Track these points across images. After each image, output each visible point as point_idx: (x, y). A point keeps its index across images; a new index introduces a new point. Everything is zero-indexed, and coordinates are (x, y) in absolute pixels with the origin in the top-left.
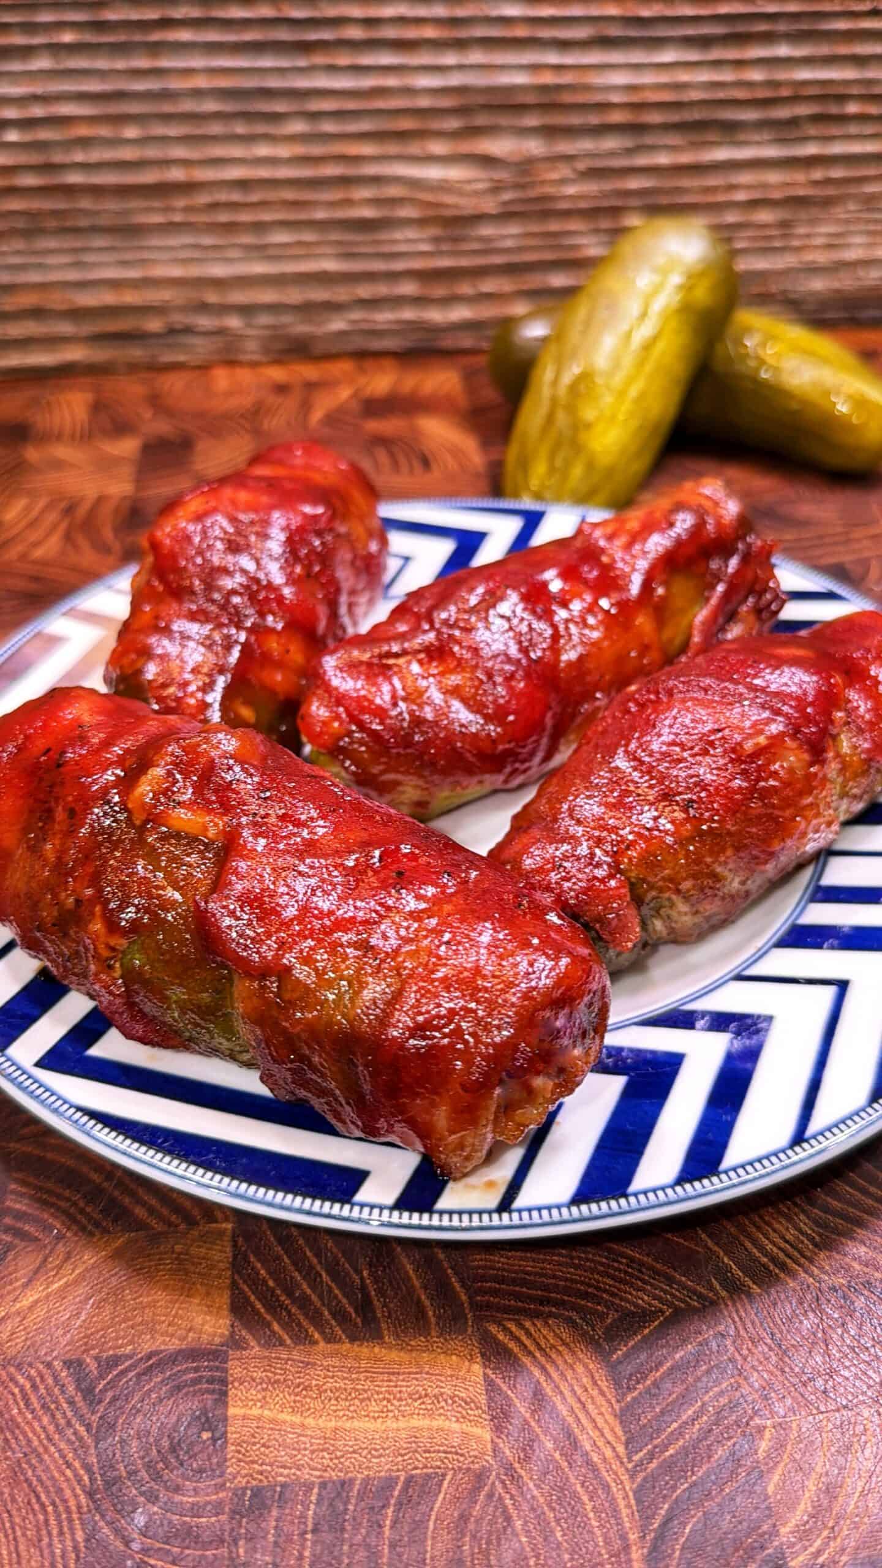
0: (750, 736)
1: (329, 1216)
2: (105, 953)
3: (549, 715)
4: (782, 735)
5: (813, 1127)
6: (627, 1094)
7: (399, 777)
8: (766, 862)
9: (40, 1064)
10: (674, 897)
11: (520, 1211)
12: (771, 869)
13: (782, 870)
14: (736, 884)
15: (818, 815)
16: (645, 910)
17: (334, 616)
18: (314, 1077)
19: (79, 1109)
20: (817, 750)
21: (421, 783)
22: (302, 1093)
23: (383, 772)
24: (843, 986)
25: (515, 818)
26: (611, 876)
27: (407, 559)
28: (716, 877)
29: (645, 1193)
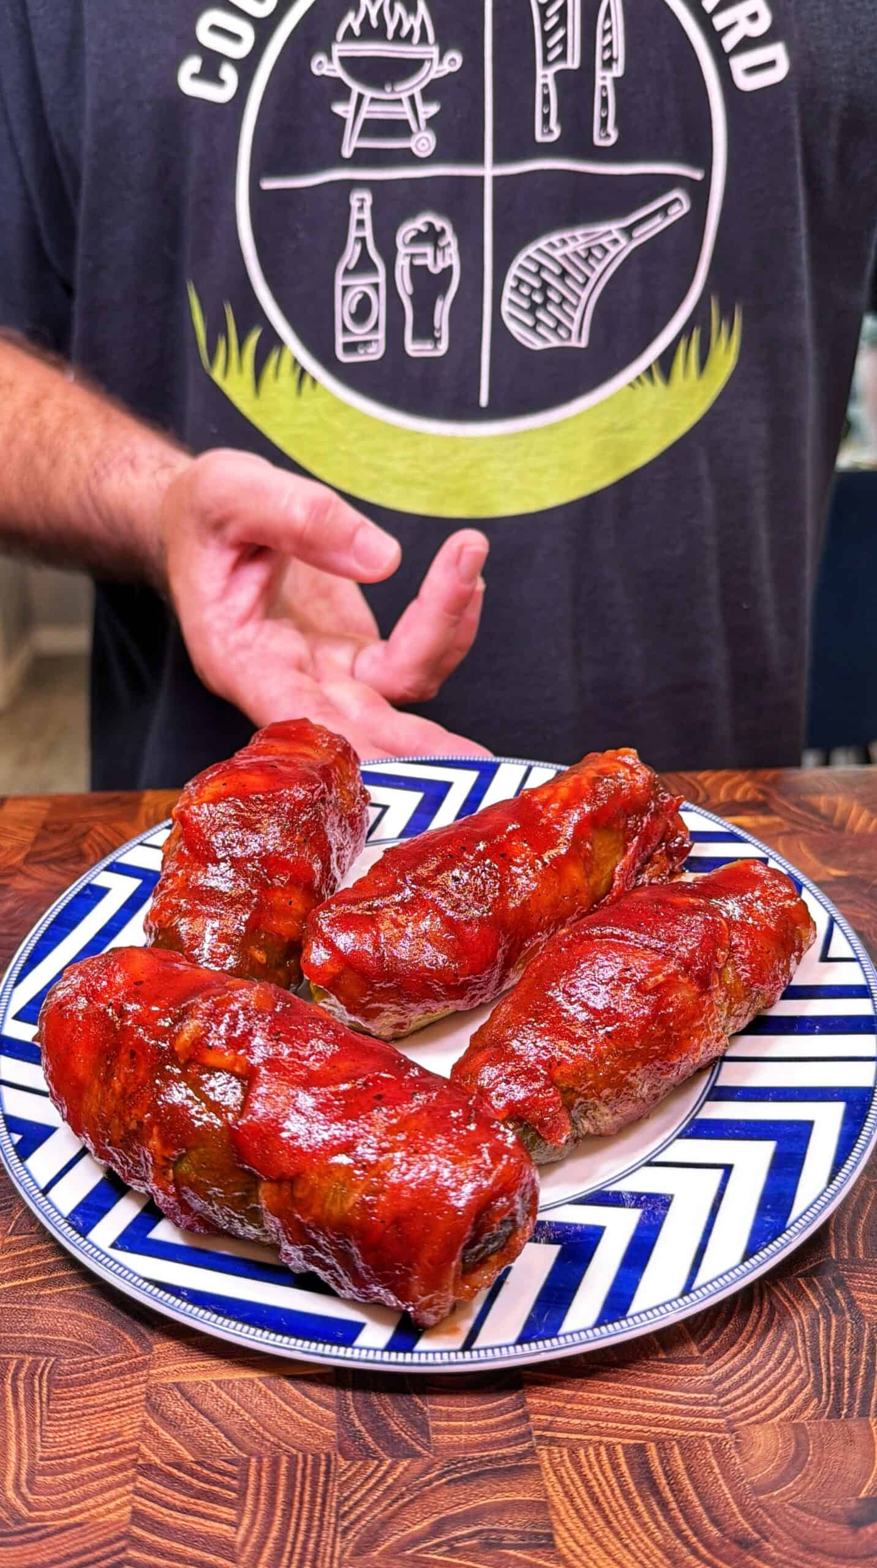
0: (651, 975)
1: (336, 1357)
2: (162, 1163)
3: (500, 951)
4: (675, 974)
5: (699, 1281)
6: (560, 1259)
7: (381, 1005)
8: (668, 1072)
9: (114, 1246)
10: (597, 1102)
11: (478, 1350)
12: (673, 1076)
13: (684, 1076)
14: (645, 1090)
15: (708, 1033)
16: (574, 1113)
17: (326, 869)
18: (321, 1255)
19: (146, 1280)
20: (704, 981)
21: (399, 1009)
22: (313, 1268)
23: (368, 1002)
24: (728, 1169)
25: (474, 1038)
26: (546, 1087)
27: (385, 808)
28: (631, 1086)
29: (571, 1334)
